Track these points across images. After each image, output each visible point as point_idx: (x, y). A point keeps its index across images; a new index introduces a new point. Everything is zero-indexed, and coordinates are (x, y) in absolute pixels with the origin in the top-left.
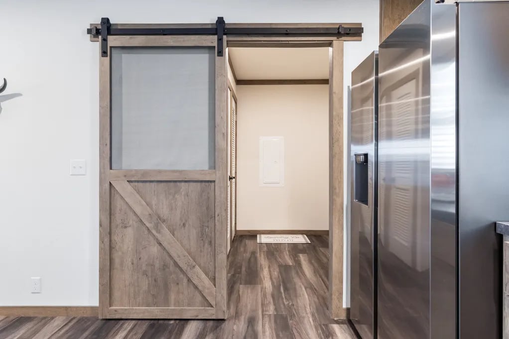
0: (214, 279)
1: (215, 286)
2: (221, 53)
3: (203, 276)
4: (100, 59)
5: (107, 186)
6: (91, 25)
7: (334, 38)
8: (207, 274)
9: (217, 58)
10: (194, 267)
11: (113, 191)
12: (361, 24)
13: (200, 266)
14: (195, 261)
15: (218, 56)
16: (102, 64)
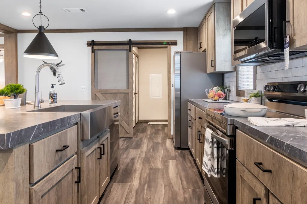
0: (129, 125)
1: (129, 127)
2: (130, 51)
3: (125, 124)
4: (91, 54)
5: (94, 94)
6: (88, 42)
7: (168, 45)
8: (126, 123)
9: (129, 53)
10: (122, 121)
11: (96, 96)
12: (177, 41)
13: (124, 121)
14: (122, 119)
15: (130, 52)
16: (92, 55)
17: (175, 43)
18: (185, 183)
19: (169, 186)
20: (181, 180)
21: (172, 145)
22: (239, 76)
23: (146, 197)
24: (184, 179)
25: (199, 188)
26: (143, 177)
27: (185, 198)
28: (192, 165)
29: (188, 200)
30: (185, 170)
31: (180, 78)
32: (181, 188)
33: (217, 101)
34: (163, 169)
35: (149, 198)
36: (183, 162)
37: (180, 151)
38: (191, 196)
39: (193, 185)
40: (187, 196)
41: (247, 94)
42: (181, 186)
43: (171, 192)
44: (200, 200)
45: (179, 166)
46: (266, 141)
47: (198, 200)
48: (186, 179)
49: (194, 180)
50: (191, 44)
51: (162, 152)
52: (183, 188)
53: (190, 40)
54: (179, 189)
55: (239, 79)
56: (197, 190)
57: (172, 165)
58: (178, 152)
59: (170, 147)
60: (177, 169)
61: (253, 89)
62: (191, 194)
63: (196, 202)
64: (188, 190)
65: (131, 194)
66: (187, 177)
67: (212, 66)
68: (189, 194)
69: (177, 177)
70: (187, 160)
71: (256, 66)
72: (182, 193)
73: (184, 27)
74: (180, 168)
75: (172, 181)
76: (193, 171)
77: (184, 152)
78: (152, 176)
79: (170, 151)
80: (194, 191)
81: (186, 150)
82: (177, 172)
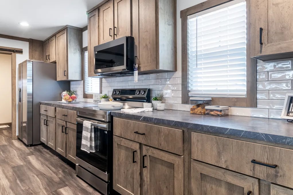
17: (20, 52)
18: (53, 168)
19: (40, 174)
20: (49, 168)
21: (21, 144)
22: (86, 84)
23: (24, 189)
24: (51, 166)
25: (67, 168)
26: (9, 175)
27: (60, 178)
28: (51, 156)
29: (63, 178)
30: (46, 159)
31: (32, 84)
32: (52, 173)
33: (71, 102)
34: (26, 164)
35: (28, 189)
36: (41, 155)
37: (33, 148)
38: (64, 175)
39: (60, 168)
40: (60, 176)
41: (95, 96)
42: (51, 171)
43: (45, 178)
44: (72, 176)
45: (40, 158)
46: (140, 120)
47: (70, 176)
48: (52, 166)
49: (59, 165)
50: (37, 54)
51: (15, 152)
52: (54, 173)
53: (36, 51)
54: (52, 174)
55: (86, 86)
56: (66, 170)
57: (33, 159)
58: (32, 149)
59: (21, 146)
60: (39, 161)
61: (99, 93)
62: (62, 174)
63: (70, 178)
64: (60, 173)
65: (7, 192)
66: (52, 164)
67: (64, 76)
68: (62, 175)
69: (43, 167)
70: (44, 153)
71: (102, 78)
72: (55, 175)
73: (30, 39)
74: (42, 160)
75: (40, 171)
76: (54, 159)
77: (37, 147)
78: (18, 172)
79: (23, 149)
80: (64, 171)
81: (38, 146)
82: (41, 163)
